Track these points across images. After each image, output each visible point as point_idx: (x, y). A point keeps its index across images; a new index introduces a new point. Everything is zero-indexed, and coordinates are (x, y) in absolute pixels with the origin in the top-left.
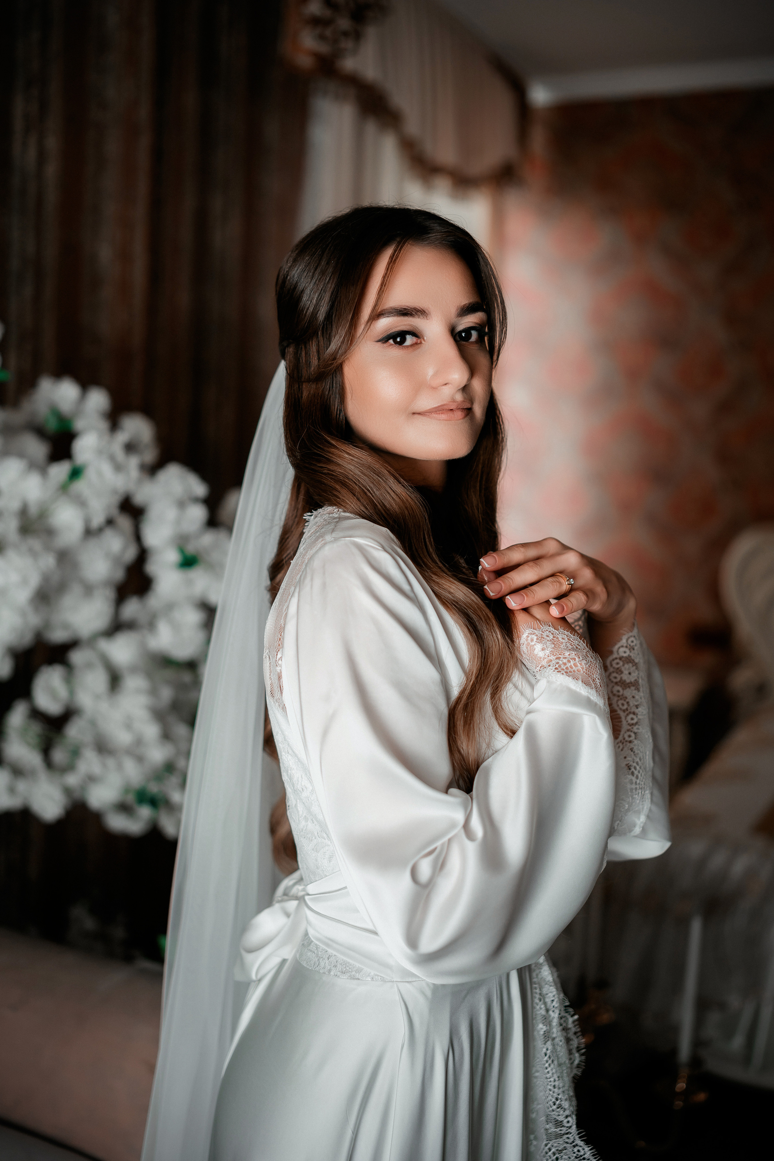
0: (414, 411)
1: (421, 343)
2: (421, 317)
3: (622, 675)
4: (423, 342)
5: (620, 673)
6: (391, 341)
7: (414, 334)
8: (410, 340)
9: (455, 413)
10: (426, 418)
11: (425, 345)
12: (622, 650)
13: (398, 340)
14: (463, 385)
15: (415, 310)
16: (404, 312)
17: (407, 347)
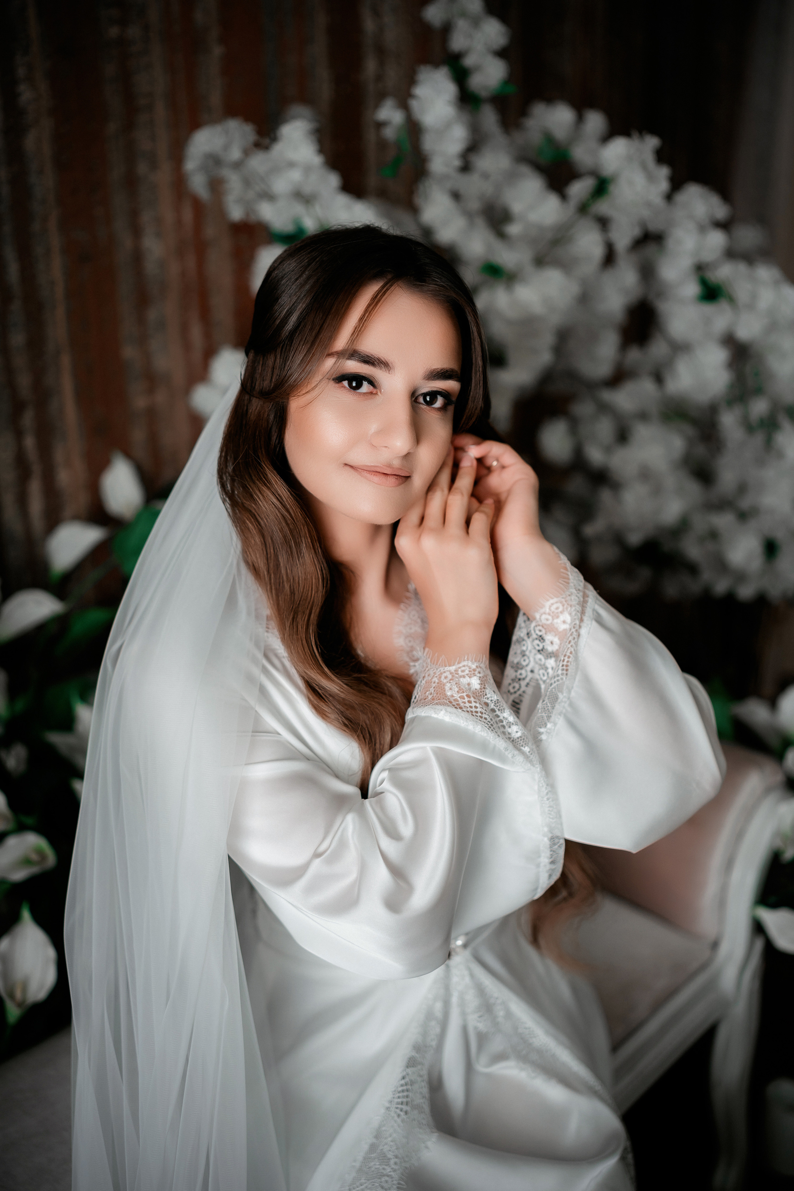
0: (347, 463)
1: (376, 394)
2: (383, 369)
3: (544, 644)
4: (379, 393)
5: (542, 641)
6: (345, 383)
7: (371, 383)
8: (366, 387)
9: (388, 479)
10: (356, 474)
11: (379, 398)
12: (544, 617)
13: (354, 384)
14: (404, 452)
15: (379, 360)
16: (368, 360)
17: (360, 394)
